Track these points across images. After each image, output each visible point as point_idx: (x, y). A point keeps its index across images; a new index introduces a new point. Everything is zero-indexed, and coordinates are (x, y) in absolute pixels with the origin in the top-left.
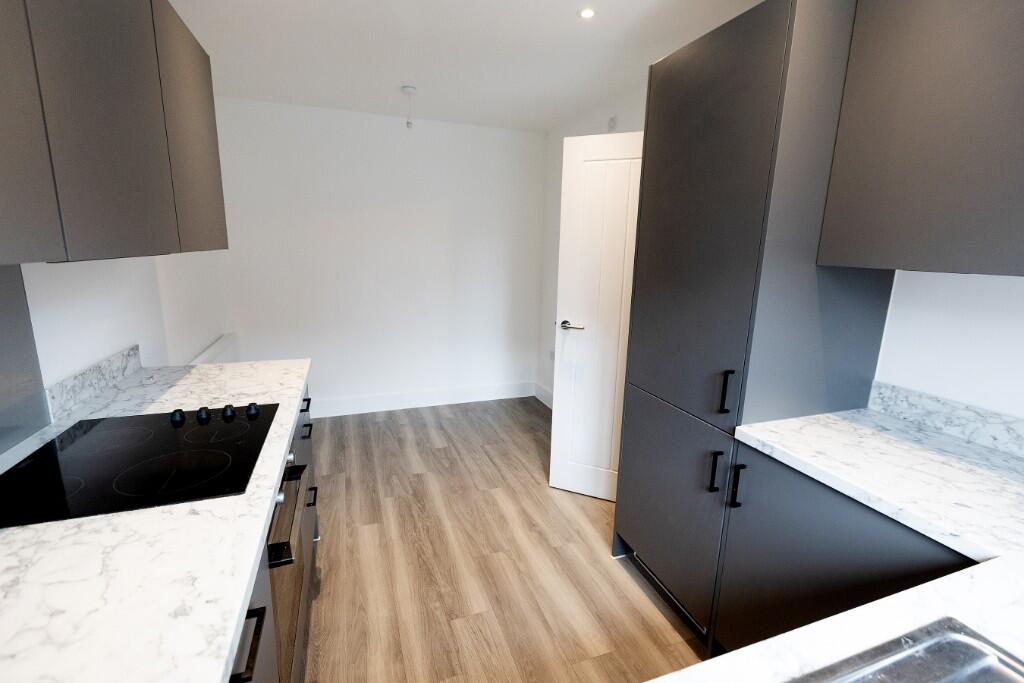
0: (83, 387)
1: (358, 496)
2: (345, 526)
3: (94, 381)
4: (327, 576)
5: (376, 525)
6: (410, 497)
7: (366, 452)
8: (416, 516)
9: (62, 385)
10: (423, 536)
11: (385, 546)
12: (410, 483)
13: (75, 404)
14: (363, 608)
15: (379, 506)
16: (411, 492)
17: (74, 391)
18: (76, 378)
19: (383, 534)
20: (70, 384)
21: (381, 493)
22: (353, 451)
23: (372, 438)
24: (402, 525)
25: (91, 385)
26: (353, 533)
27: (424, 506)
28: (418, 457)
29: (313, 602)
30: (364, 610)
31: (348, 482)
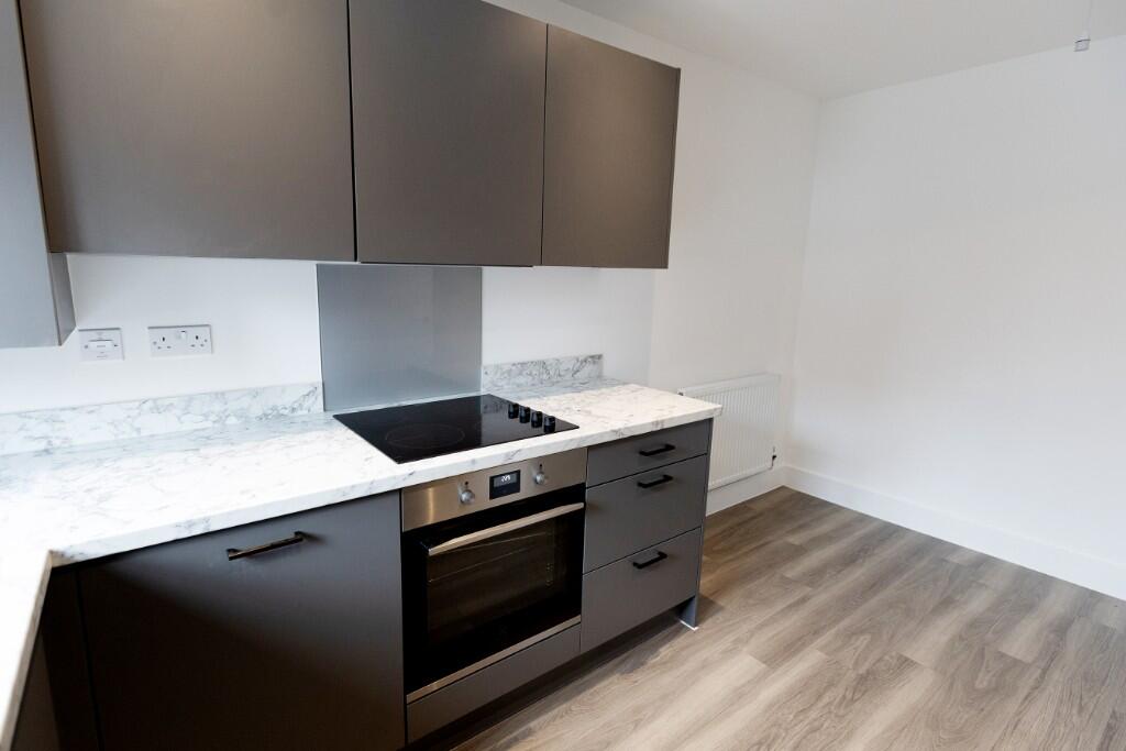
0: (520, 374)
1: (790, 624)
2: (733, 638)
3: (534, 372)
4: (654, 666)
5: (764, 666)
6: (852, 675)
7: (875, 584)
8: (826, 700)
9: (497, 367)
10: (801, 729)
11: (738, 696)
12: (879, 660)
13: (508, 384)
14: (637, 724)
15: (798, 651)
16: (862, 670)
17: (509, 375)
18: (514, 365)
19: (758, 681)
20: (506, 368)
21: (821, 641)
22: (859, 574)
23: (905, 576)
24: (793, 693)
25: (530, 374)
26: (729, 653)
27: (853, 701)
28: (944, 639)
29: (617, 675)
30: (636, 726)
31: (804, 600)
